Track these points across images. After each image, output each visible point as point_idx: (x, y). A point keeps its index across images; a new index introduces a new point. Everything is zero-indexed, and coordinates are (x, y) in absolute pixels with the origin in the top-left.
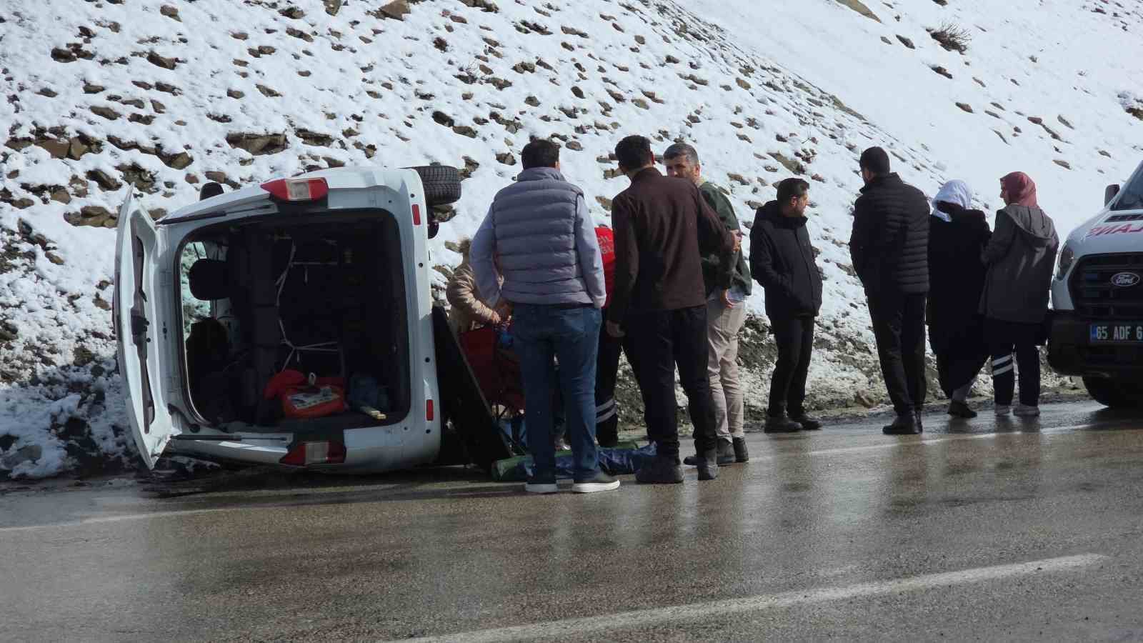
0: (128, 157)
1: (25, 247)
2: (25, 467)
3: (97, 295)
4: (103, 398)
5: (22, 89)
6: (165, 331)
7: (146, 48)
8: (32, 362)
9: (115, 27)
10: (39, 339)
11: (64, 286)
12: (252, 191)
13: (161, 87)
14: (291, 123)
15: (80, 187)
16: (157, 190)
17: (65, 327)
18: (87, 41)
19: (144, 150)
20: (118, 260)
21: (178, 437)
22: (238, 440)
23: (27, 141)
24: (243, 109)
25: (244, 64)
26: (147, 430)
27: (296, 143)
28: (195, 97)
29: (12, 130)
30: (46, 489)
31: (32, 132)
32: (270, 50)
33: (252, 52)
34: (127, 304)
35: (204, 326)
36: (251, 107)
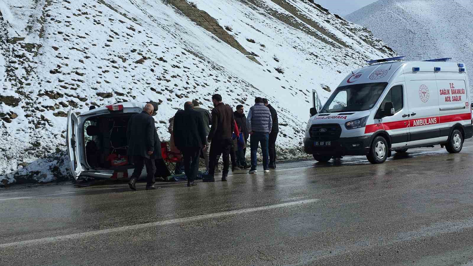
0: (70, 99)
1: (43, 122)
2: (43, 180)
3: (62, 134)
4: (63, 161)
5: (42, 81)
6: (80, 144)
7: (75, 70)
8: (44, 152)
9: (67, 65)
10: (46, 146)
11: (53, 132)
12: (103, 108)
13: (79, 81)
14: (113, 90)
15: (57, 106)
16: (78, 107)
17: (53, 143)
18: (59, 69)
19: (74, 97)
20: (68, 126)
21: (84, 172)
22: (99, 172)
23: (43, 94)
24: (101, 87)
25: (101, 75)
26: (75, 170)
27: (115, 95)
28: (88, 83)
29: (39, 92)
30: (48, 185)
31: (44, 92)
32: (108, 71)
33: (103, 72)
34: (70, 137)
35: (90, 143)
36: (103, 86)
